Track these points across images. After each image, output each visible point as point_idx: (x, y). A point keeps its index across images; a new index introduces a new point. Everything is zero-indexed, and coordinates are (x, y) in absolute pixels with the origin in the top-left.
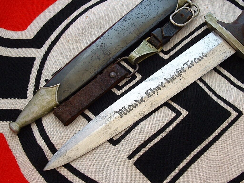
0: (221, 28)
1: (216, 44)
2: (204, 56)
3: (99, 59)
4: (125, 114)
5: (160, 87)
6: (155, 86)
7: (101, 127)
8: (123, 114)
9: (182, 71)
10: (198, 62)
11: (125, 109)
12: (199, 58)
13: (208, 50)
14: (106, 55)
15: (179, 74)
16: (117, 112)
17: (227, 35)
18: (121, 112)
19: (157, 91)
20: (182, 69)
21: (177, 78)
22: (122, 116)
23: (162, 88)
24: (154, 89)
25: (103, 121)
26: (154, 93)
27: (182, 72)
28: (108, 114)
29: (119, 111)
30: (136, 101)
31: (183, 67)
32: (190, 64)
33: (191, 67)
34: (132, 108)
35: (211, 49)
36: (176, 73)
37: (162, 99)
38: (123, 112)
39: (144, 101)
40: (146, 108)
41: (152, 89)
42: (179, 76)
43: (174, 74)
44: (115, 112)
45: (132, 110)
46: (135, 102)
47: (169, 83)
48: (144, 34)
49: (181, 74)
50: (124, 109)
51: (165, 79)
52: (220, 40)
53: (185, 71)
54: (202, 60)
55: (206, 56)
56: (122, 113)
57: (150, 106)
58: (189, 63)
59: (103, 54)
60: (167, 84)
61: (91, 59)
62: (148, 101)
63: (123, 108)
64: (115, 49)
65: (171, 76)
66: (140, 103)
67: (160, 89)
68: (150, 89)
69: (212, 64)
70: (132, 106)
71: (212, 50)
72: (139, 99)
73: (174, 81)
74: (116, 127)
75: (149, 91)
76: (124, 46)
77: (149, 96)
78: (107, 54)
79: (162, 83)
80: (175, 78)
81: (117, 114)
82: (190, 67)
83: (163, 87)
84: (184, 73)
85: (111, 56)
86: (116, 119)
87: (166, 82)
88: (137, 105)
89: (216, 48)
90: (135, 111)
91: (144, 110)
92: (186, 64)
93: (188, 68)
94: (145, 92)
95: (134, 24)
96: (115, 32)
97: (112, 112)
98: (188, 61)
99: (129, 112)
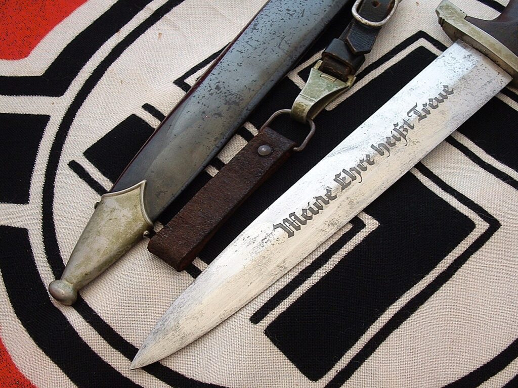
1: (469, 65)
2: (447, 93)
3: (220, 115)
4: (298, 228)
5: (365, 164)
6: (354, 164)
8: (293, 229)
9: (408, 128)
10: (437, 106)
11: (296, 217)
12: (438, 96)
13: (456, 79)
14: (233, 106)
15: (401, 134)
16: (279, 226)
18: (288, 225)
19: (359, 173)
20: (405, 122)
21: (397, 143)
22: (291, 235)
23: (369, 167)
24: (351, 169)
25: (251, 247)
26: (354, 178)
27: (406, 130)
28: (259, 232)
29: (282, 223)
30: (317, 198)
31: (407, 118)
32: (421, 112)
33: (425, 117)
34: (309, 214)
35: (461, 76)
36: (395, 133)
37: (373, 190)
38: (291, 224)
39: (335, 197)
40: (341, 212)
41: (348, 170)
42: (402, 138)
43: (390, 135)
44: (275, 227)
45: (311, 218)
46: (315, 201)
47: (382, 154)
49: (405, 133)
50: (293, 217)
51: (372, 146)
52: (476, 58)
53: (412, 128)
54: (445, 100)
55: (452, 92)
56: (291, 227)
57: (348, 207)
58: (419, 109)
59: (225, 104)
60: (378, 158)
61: (203, 119)
62: (342, 197)
63: (291, 215)
64: (250, 89)
65: (386, 140)
66: (327, 203)
67: (365, 169)
68: (344, 171)
70: (311, 209)
71: (463, 78)
72: (323, 193)
73: (393, 150)
74: (282, 259)
75: (343, 175)
77: (344, 186)
78: (235, 102)
79: (368, 156)
80: (394, 144)
81: (280, 229)
82: (421, 118)
83: (372, 163)
84: (412, 131)
85: (243, 105)
86: (280, 242)
87: (376, 152)
88: (321, 208)
89: (470, 75)
90: (319, 221)
91: (337, 217)
92: (413, 111)
93: (419, 120)
94: (334, 177)
95: (278, 34)
96: (240, 55)
97: (269, 228)
98: (416, 106)
99: (304, 223)
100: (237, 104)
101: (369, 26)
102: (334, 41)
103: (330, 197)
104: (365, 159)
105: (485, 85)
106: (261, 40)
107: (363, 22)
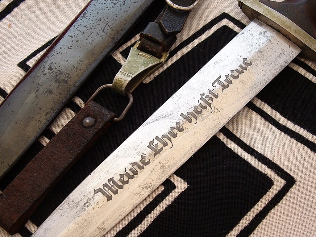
0: (269, 11)
1: (264, 40)
2: (246, 64)
3: (51, 92)
4: (116, 192)
5: (175, 131)
6: (165, 131)
7: (72, 223)
8: (112, 193)
9: (213, 97)
10: (238, 77)
11: (114, 183)
12: (238, 68)
13: (253, 53)
14: (62, 84)
15: (207, 103)
16: (100, 190)
17: (283, 22)
18: (107, 189)
19: (170, 140)
20: (210, 92)
21: (203, 111)
22: (109, 198)
23: (179, 134)
24: (163, 136)
25: (75, 211)
26: (165, 144)
27: (211, 99)
28: (82, 197)
29: (102, 188)
30: (133, 164)
31: (211, 88)
32: (224, 82)
33: (228, 86)
34: (126, 179)
35: (258, 50)
36: (201, 102)
37: (182, 154)
38: (110, 189)
39: (149, 162)
40: (154, 176)
41: (160, 137)
42: (208, 107)
43: (197, 104)
44: (96, 192)
45: (127, 182)
46: (131, 166)
47: (190, 121)
48: (123, 33)
49: (210, 102)
50: (111, 182)
51: (182, 115)
52: (271, 34)
53: (217, 96)
54: (244, 71)
55: (250, 64)
56: (109, 191)
57: (160, 171)
58: (223, 79)
59: (56, 82)
60: (187, 125)
61: (36, 96)
62: (156, 162)
63: (110, 180)
64: (77, 68)
65: (193, 109)
66: (141, 168)
67: (175, 136)
68: (157, 138)
70: (127, 174)
71: (260, 51)
72: (138, 159)
73: (200, 117)
74: (101, 221)
75: (156, 142)
76: (91, 62)
77: (157, 152)
78: (64, 80)
79: (178, 124)
80: (201, 112)
81: (100, 194)
82: (224, 87)
83: (181, 130)
84: (217, 99)
85: (71, 82)
86: (100, 206)
87: (184, 120)
88: (136, 173)
89: (266, 48)
90: (134, 185)
91: (150, 181)
92: (217, 82)
93: (223, 89)
94: (148, 144)
95: (103, 20)
96: (71, 39)
97: (90, 192)
98: (220, 77)
99: (121, 187)
100: (66, 82)
101: (180, 10)
102: (149, 24)
103: (145, 162)
104: (175, 126)
105: (279, 56)
106: (89, 26)
107: (174, 7)
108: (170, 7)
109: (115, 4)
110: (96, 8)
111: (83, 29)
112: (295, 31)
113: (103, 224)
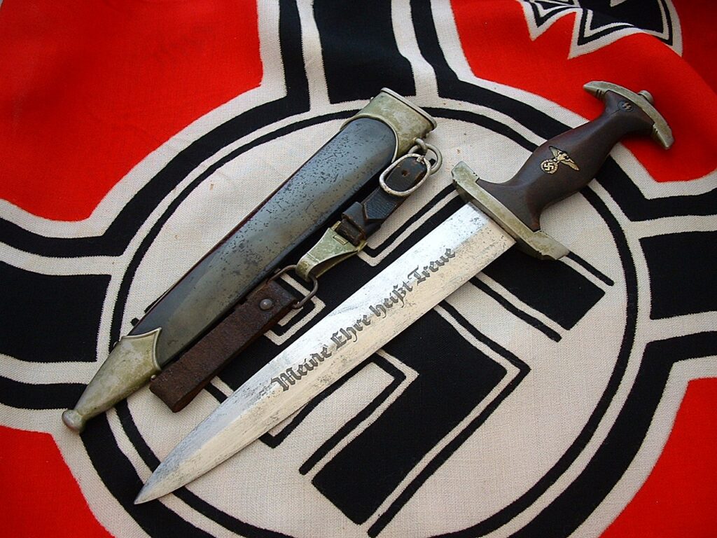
0: (484, 195)
1: (474, 228)
2: (450, 255)
3: (238, 273)
4: (293, 383)
5: (362, 324)
6: (351, 324)
7: (245, 411)
8: (289, 384)
9: (406, 290)
10: (437, 269)
11: (292, 373)
12: (439, 260)
13: (459, 242)
14: (251, 265)
15: (399, 296)
16: (277, 380)
17: (497, 209)
18: (284, 379)
19: (355, 333)
20: (404, 284)
21: (394, 304)
22: (286, 388)
23: (365, 327)
24: (348, 329)
25: (249, 398)
26: (349, 338)
27: (404, 292)
28: (258, 385)
29: (279, 377)
30: (313, 355)
31: (406, 280)
32: (421, 274)
33: (424, 279)
34: (304, 370)
35: (464, 240)
36: (393, 295)
37: (366, 349)
38: (287, 379)
39: (330, 355)
40: (334, 369)
41: (345, 329)
42: (399, 300)
43: (389, 297)
44: (273, 381)
45: (306, 373)
46: (311, 357)
47: (379, 315)
48: (327, 216)
49: (403, 295)
50: (289, 372)
51: (371, 307)
52: (483, 220)
53: (410, 290)
54: (445, 263)
55: (454, 256)
56: (286, 381)
57: (341, 364)
58: (420, 272)
59: (245, 263)
60: (375, 318)
61: (222, 275)
62: (337, 355)
63: (288, 371)
64: (270, 250)
65: (384, 302)
66: (322, 360)
67: (361, 329)
68: (341, 330)
69: (467, 272)
70: (306, 365)
71: (466, 242)
72: (319, 351)
73: (389, 311)
74: (276, 410)
75: (340, 334)
76: (287, 245)
77: (340, 345)
78: (254, 262)
79: (365, 316)
80: (392, 305)
81: (277, 384)
82: (420, 280)
83: (368, 324)
84: (410, 293)
85: (261, 266)
86: (275, 395)
87: (373, 313)
88: (316, 365)
89: (474, 238)
90: (312, 376)
91: (330, 374)
92: (413, 274)
93: (418, 282)
94: (331, 336)
95: (307, 198)
96: (269, 215)
97: (267, 381)
98: (417, 269)
99: (299, 378)
100: (256, 264)
101: (392, 194)
102: (354, 204)
103: (326, 354)
104: (362, 319)
105: (488, 248)
106: (291, 202)
107: (386, 190)
108: (382, 189)
109: (324, 179)
110: (303, 181)
111: (284, 205)
112: (509, 221)
113: (277, 413)
